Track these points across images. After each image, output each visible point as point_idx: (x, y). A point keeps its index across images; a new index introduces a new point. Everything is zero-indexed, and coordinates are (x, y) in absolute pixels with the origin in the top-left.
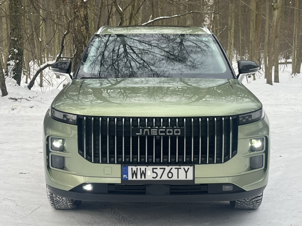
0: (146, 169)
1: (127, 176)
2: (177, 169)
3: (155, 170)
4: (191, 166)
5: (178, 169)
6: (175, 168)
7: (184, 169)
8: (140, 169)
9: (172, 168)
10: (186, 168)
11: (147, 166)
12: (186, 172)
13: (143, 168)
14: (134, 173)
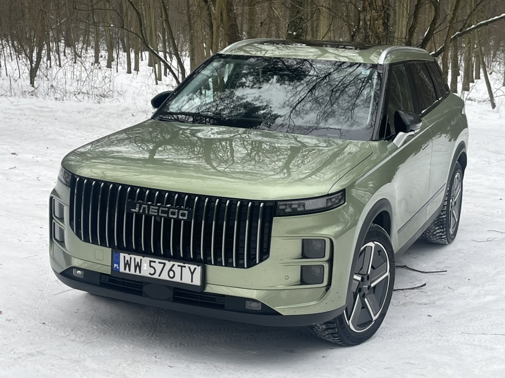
0: (141, 260)
1: (119, 266)
2: (180, 268)
3: (152, 264)
4: (198, 266)
5: (182, 267)
6: (179, 266)
7: (189, 268)
8: (135, 259)
9: (174, 265)
10: (193, 267)
11: (144, 257)
12: (192, 273)
13: (138, 258)
14: (127, 264)
